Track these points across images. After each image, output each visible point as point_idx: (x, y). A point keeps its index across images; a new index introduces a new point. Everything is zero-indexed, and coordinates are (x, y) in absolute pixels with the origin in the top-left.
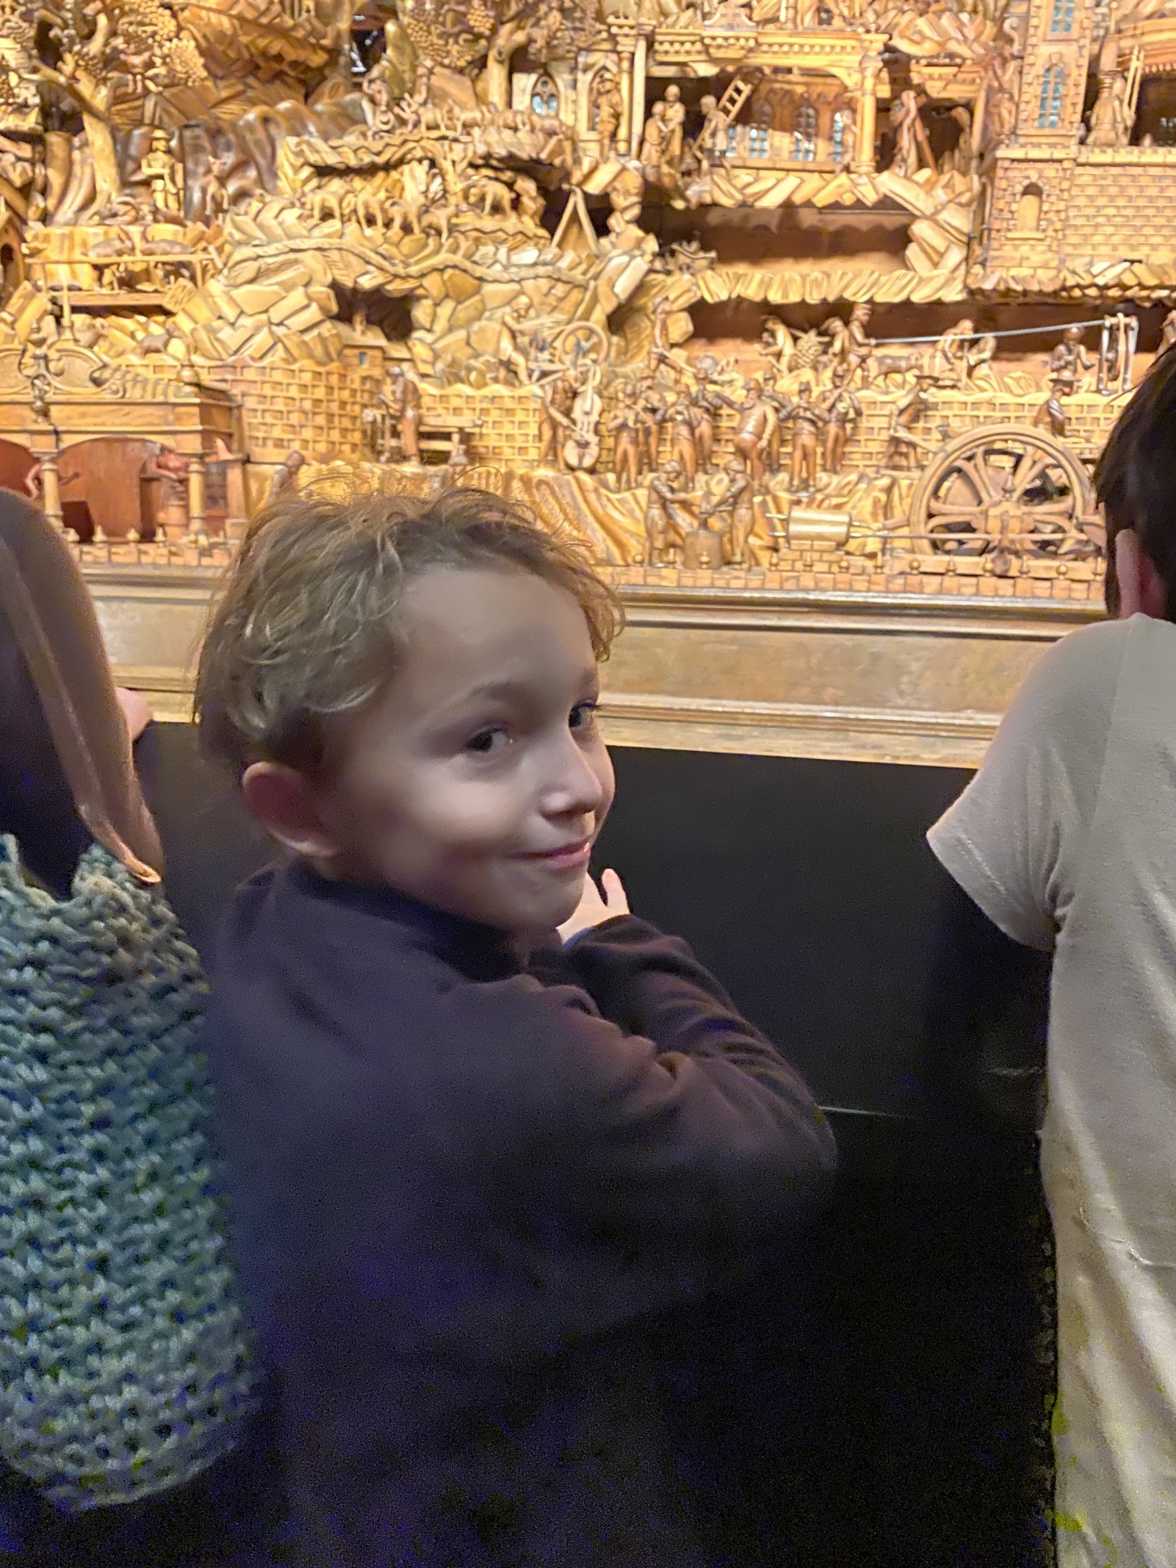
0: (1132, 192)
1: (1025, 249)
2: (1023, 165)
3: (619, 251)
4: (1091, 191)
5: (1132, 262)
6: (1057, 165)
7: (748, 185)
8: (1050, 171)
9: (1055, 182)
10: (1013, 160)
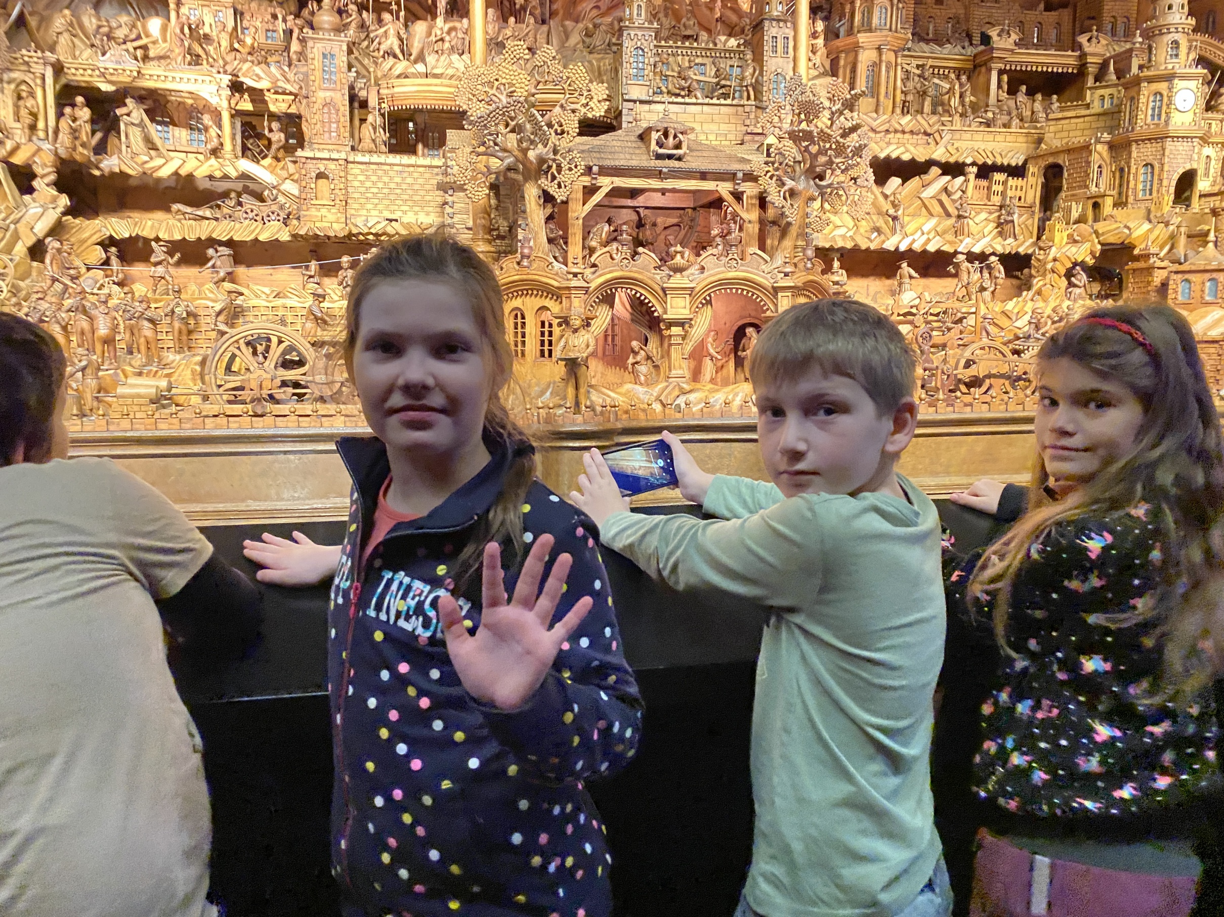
0: (386, 179)
1: (324, 211)
2: (315, 162)
3: (37, 204)
4: (361, 178)
5: (391, 220)
6: (335, 162)
7: (146, 162)
8: (332, 166)
9: (337, 172)
10: (307, 158)
